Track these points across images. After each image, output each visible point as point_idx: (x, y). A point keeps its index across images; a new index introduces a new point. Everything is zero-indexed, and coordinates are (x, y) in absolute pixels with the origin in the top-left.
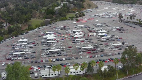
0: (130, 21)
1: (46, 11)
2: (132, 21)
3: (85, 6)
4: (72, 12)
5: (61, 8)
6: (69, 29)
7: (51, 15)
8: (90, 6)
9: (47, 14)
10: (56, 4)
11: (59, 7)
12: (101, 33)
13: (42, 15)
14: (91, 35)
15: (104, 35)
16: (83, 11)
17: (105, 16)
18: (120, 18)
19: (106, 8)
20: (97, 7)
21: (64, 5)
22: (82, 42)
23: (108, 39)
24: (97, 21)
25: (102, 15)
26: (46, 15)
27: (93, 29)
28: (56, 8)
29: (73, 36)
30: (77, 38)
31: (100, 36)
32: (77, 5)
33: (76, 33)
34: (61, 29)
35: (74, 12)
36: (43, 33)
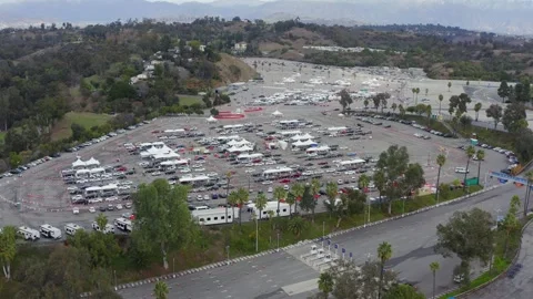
0: (374, 110)
1: (105, 88)
2: (379, 110)
3: (221, 73)
4: (185, 93)
5: (149, 79)
6: (202, 135)
7: (125, 100)
8: (237, 73)
9: (112, 98)
10: (130, 68)
11: (143, 76)
12: (302, 141)
13: (95, 100)
14: (273, 147)
15: (310, 146)
16: (219, 89)
17: (294, 101)
18: (345, 105)
19: (289, 80)
20: (258, 78)
21: (158, 70)
22: (255, 162)
23: (323, 153)
24: (277, 113)
25: (286, 100)
26: (109, 101)
27: (273, 133)
28: (134, 80)
29: (225, 151)
30: (238, 153)
31: (299, 147)
32: (197, 71)
33: (230, 143)
34: (180, 136)
35: (193, 92)
36: (130, 146)
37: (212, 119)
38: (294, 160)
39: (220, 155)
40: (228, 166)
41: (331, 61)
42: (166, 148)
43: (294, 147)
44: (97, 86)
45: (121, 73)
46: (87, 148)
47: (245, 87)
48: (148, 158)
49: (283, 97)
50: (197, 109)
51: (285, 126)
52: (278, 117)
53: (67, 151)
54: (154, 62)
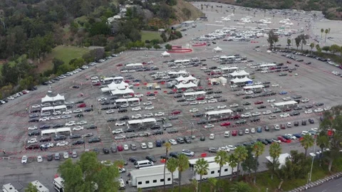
0: (295, 47)
1: (87, 26)
2: (300, 48)
3: (176, 14)
4: (149, 30)
5: (122, 19)
6: (156, 69)
7: (102, 36)
8: (188, 14)
9: (92, 35)
10: (108, 10)
11: (118, 17)
12: (239, 77)
13: (80, 36)
14: (215, 83)
15: (247, 83)
16: (175, 26)
17: (231, 38)
18: (272, 43)
19: (226, 19)
20: (204, 17)
21: (129, 12)
22: (199, 99)
23: (257, 91)
24: (218, 49)
25: (224, 36)
26: (90, 36)
27: (215, 68)
28: (110, 20)
29: (173, 86)
30: (184, 89)
31: (237, 84)
32: (158, 13)
33: (179, 79)
34: (138, 69)
35: (155, 29)
36: (96, 80)
37: (166, 53)
38: (233, 97)
39: (170, 90)
40: (174, 103)
41: (256, 4)
42: (123, 84)
43: (232, 83)
44: (82, 24)
45: (102, 14)
46: (61, 81)
47: (193, 25)
48: (108, 93)
49: (222, 33)
50: (155, 44)
51: (224, 62)
52: (218, 52)
53: (44, 84)
54: (127, 6)
